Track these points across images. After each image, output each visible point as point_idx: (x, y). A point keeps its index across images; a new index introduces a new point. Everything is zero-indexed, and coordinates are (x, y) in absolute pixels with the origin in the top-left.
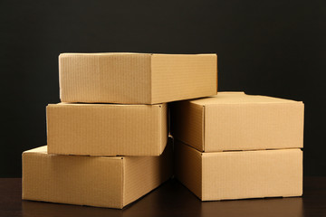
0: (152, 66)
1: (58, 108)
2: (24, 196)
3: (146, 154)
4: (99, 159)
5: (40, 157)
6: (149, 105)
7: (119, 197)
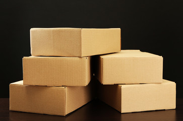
0: (82, 35)
1: (29, 59)
2: (10, 108)
3: (79, 85)
4: (52, 88)
5: (19, 86)
6: (80, 57)
7: (64, 109)
